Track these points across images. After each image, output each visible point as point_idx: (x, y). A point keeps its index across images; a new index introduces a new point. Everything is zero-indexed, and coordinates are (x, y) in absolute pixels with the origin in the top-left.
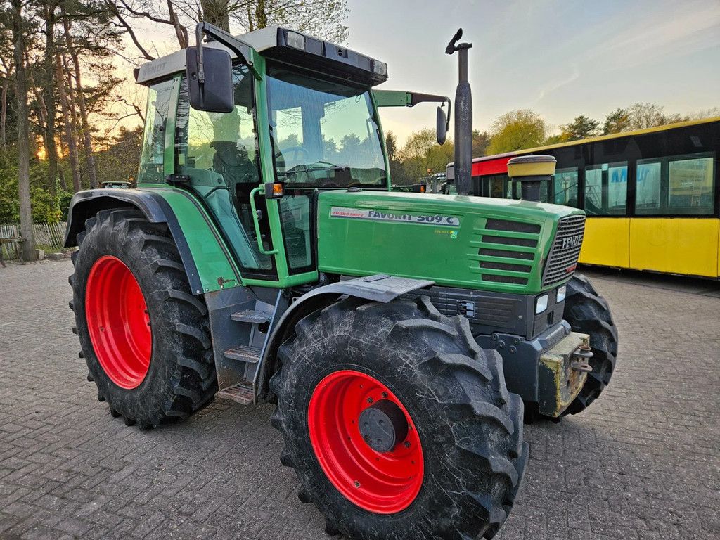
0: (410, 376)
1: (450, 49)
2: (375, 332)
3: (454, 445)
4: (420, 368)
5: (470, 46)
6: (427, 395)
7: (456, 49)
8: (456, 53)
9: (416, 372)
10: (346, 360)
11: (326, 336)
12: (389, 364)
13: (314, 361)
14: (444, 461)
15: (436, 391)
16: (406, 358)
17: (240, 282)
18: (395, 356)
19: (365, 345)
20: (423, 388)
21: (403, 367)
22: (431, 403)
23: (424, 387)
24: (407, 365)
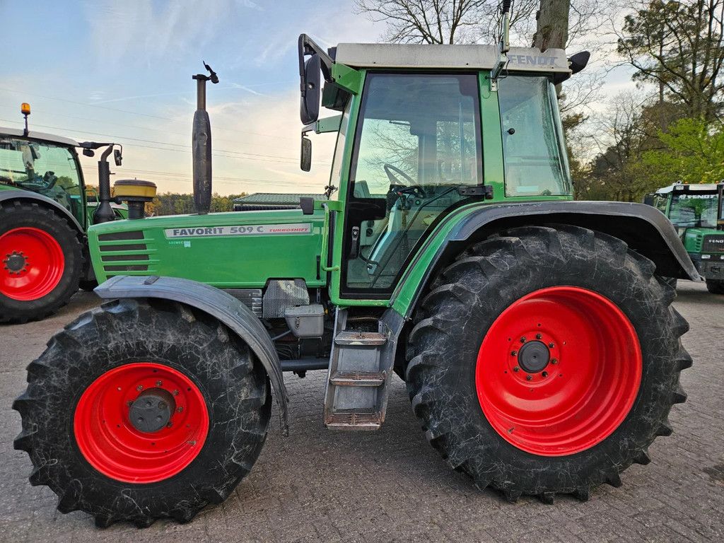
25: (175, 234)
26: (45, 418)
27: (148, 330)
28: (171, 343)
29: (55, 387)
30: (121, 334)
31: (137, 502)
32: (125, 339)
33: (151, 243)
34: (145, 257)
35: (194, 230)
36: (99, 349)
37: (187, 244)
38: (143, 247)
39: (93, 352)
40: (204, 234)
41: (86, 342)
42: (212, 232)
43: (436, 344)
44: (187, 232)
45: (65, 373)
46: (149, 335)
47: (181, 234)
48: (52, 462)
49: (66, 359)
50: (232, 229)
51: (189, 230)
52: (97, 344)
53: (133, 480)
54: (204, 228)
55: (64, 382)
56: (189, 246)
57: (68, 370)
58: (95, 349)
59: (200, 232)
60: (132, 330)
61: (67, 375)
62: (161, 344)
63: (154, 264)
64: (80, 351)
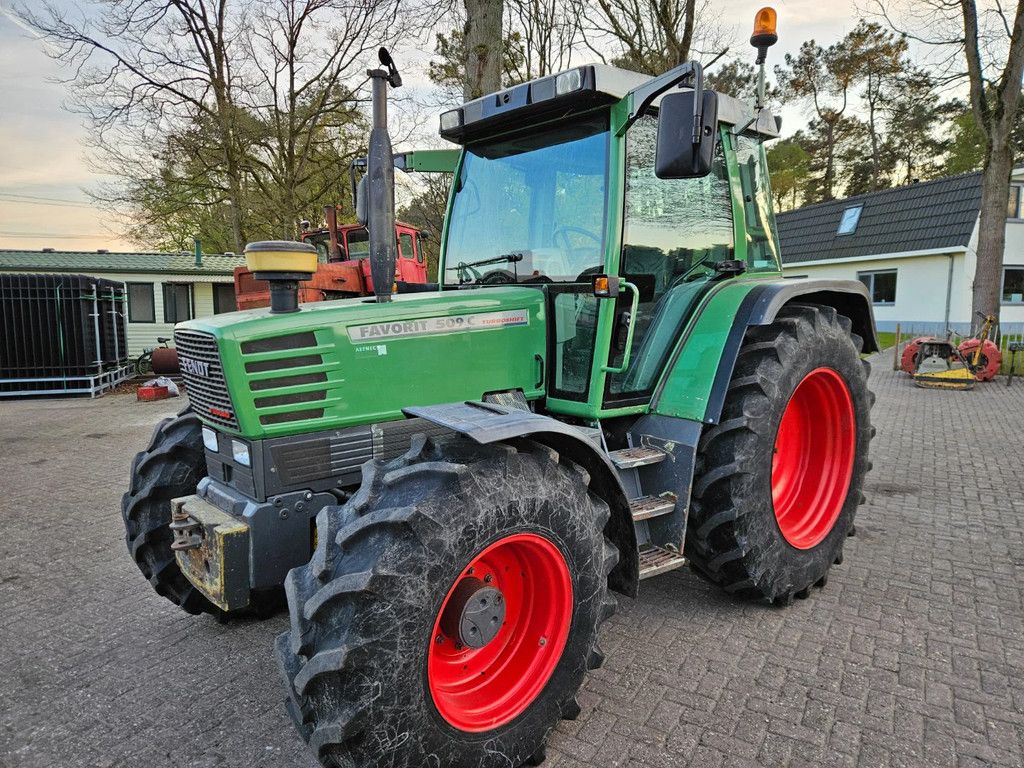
25: (363, 335)
26: (395, 666)
27: (518, 484)
28: (544, 498)
29: (411, 607)
30: (490, 498)
31: (506, 754)
32: (495, 503)
33: (329, 352)
34: (322, 377)
35: (388, 327)
36: (467, 527)
37: (382, 350)
38: (316, 359)
39: (458, 534)
40: (402, 332)
41: (447, 520)
42: (413, 328)
43: (746, 448)
44: (380, 330)
45: (423, 579)
46: (521, 491)
47: (372, 334)
48: (400, 739)
49: (423, 555)
50: (438, 322)
51: (382, 328)
52: (462, 520)
53: (491, 723)
54: (401, 323)
55: (423, 594)
56: (385, 353)
57: (427, 573)
58: (461, 529)
59: (397, 328)
60: (502, 487)
61: (426, 582)
62: (534, 501)
63: (337, 387)
64: (442, 537)
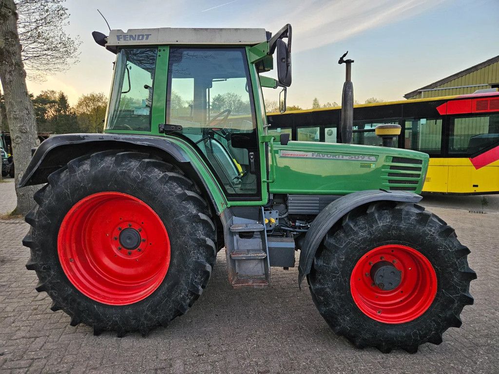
0: (434, 240)
1: (341, 61)
2: (409, 220)
3: (458, 271)
4: (439, 235)
5: (353, 61)
6: (444, 248)
7: (344, 62)
8: (344, 64)
9: (437, 237)
10: (389, 239)
11: (372, 227)
12: (421, 236)
13: (362, 244)
14: (453, 280)
15: (449, 245)
16: (430, 231)
17: (227, 204)
18: (425, 231)
19: (404, 228)
20: (441, 245)
21: (429, 236)
22: (446, 252)
23: (443, 245)
24: (431, 235)
